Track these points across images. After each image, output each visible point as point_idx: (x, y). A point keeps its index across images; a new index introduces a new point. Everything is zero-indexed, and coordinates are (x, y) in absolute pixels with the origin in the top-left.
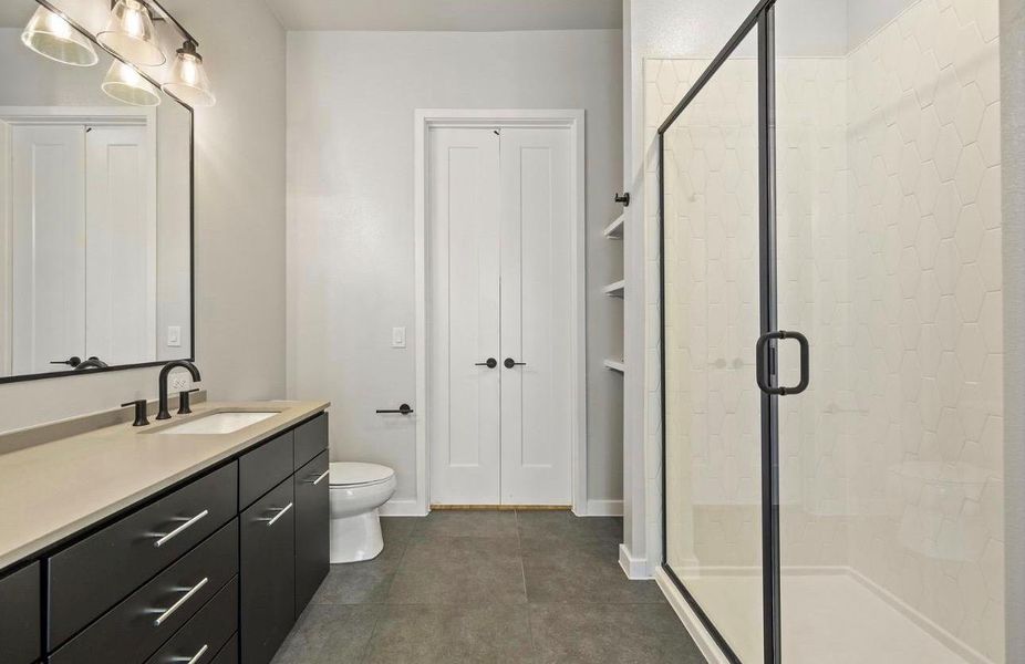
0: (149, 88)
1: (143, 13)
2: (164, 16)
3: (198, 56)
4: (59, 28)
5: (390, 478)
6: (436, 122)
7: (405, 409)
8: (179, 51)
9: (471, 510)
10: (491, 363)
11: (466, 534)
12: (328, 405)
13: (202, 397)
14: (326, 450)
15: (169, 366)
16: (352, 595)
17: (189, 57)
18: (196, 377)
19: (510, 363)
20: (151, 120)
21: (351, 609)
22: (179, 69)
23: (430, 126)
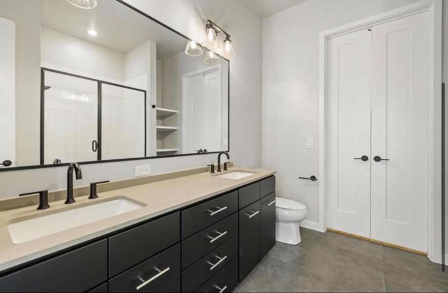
0: (216, 57)
1: (213, 32)
2: (220, 30)
3: (230, 41)
4: (193, 46)
5: (304, 210)
6: (330, 36)
7: (313, 178)
8: (225, 41)
9: (350, 236)
10: (365, 158)
11: (346, 248)
12: (276, 172)
13: (232, 165)
14: (274, 192)
15: (221, 153)
16: (285, 258)
17: (228, 42)
18: (228, 158)
19: (377, 159)
20: (220, 69)
21: (284, 264)
22: (224, 48)
23: (327, 38)
